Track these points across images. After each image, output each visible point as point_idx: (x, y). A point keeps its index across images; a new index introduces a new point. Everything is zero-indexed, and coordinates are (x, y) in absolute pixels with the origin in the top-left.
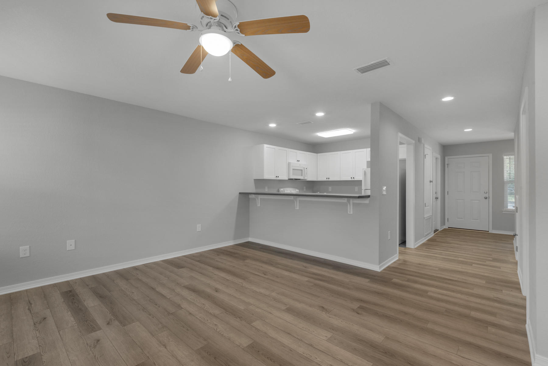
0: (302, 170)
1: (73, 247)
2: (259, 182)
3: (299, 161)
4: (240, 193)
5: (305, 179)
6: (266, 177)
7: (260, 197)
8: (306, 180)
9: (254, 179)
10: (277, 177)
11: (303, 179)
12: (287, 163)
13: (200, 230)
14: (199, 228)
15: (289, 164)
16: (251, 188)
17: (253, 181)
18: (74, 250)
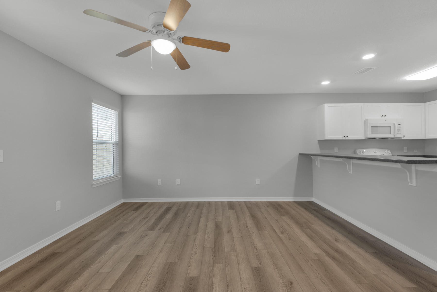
0: (390, 127)
1: (179, 183)
2: (323, 143)
3: (385, 116)
4: (300, 154)
5: (396, 137)
6: (328, 137)
7: (320, 158)
8: (401, 139)
9: (318, 141)
10: (344, 137)
11: (393, 137)
12: (363, 120)
13: (259, 183)
14: (258, 181)
15: (366, 121)
16: (315, 149)
17: (317, 143)
18: (179, 185)
